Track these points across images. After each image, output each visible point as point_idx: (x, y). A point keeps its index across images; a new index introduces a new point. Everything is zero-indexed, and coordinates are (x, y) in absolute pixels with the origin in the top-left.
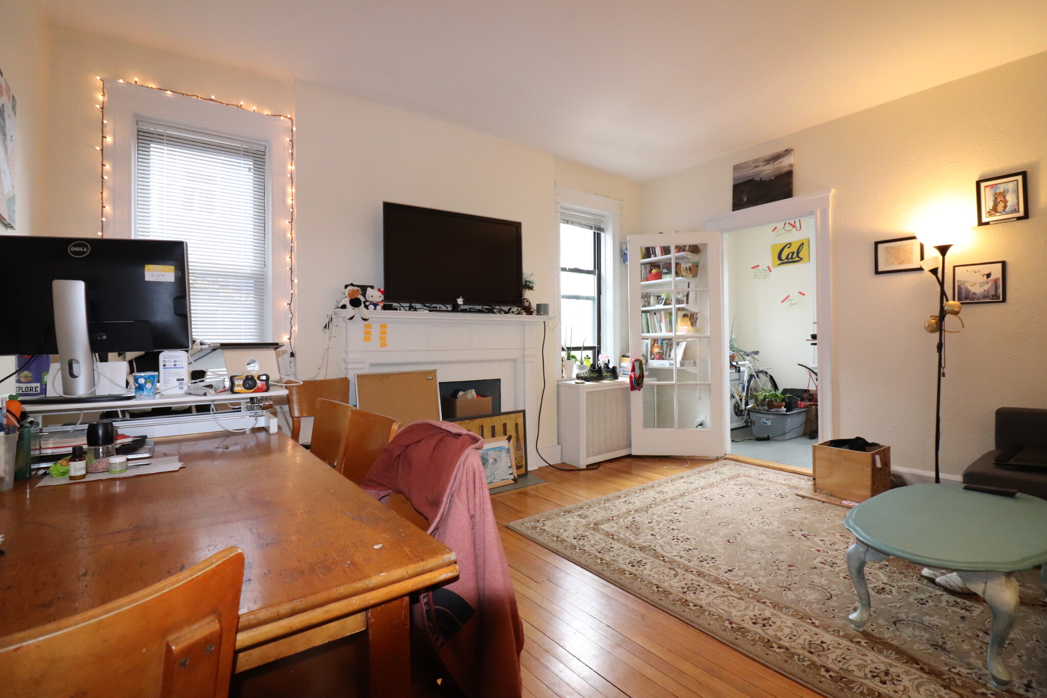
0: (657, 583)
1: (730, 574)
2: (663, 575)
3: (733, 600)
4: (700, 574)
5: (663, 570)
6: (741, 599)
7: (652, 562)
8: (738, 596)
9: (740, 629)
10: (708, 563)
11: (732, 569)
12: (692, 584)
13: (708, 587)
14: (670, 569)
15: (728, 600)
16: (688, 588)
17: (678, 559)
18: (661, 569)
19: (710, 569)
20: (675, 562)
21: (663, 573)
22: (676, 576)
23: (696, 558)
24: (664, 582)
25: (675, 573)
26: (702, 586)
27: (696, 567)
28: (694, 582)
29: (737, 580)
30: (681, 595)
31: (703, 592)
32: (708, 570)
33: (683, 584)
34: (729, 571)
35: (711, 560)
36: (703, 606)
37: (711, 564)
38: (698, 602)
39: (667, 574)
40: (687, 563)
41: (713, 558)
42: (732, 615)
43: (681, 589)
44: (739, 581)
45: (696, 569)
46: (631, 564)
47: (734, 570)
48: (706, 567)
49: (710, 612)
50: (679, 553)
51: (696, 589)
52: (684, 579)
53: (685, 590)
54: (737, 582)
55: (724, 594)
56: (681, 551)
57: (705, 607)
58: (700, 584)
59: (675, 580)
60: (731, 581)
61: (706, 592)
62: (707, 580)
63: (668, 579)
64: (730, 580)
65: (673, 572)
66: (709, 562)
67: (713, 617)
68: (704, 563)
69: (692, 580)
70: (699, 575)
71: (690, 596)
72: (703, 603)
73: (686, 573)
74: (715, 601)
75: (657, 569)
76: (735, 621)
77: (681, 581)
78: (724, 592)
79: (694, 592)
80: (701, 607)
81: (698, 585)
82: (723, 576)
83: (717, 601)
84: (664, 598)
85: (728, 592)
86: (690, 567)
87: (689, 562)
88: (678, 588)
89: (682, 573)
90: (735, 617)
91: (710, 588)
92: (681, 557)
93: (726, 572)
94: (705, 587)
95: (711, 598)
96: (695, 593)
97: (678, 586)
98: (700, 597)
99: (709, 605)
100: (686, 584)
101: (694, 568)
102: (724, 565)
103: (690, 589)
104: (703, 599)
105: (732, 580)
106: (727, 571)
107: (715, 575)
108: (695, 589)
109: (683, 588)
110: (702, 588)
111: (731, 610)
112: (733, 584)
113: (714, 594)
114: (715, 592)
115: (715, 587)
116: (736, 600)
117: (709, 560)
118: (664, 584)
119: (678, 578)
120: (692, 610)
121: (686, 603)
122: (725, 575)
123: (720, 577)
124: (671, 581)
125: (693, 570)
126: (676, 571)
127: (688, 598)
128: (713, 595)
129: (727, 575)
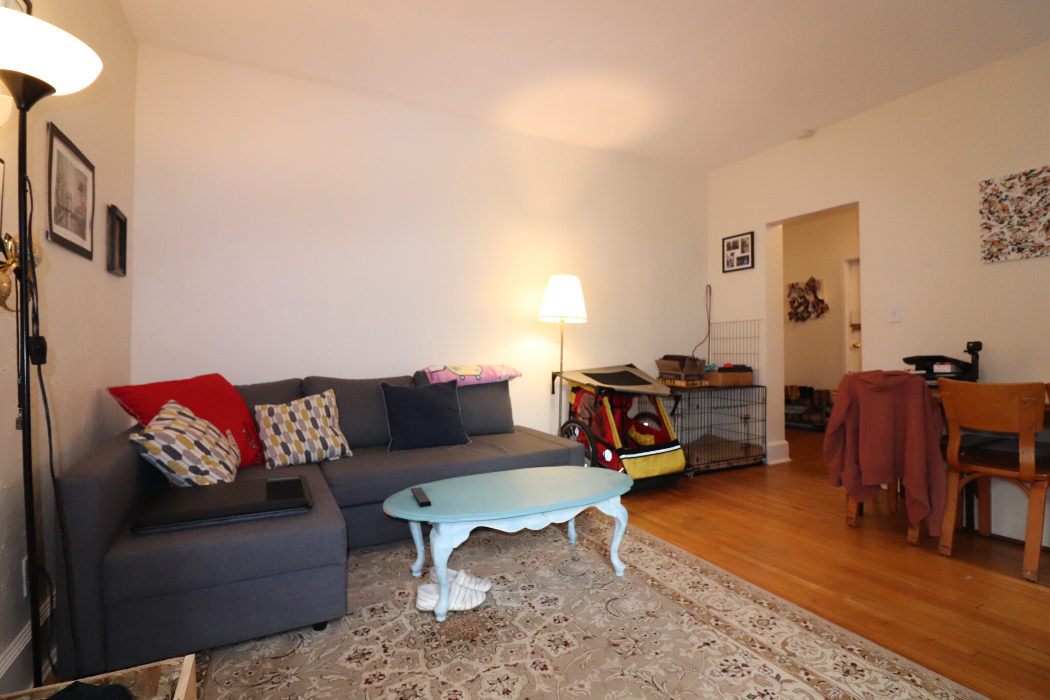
0: (809, 633)
1: (709, 639)
2: (803, 646)
3: (718, 606)
4: (751, 643)
5: (805, 653)
6: (708, 607)
7: (825, 670)
8: (711, 610)
9: (722, 582)
10: (735, 660)
11: (704, 645)
12: (763, 629)
13: (744, 623)
14: (794, 655)
15: (724, 606)
16: (769, 624)
17: (785, 675)
18: (808, 655)
19: (734, 649)
20: (788, 668)
21: (803, 648)
22: (784, 644)
23: (752, 675)
24: (800, 633)
25: (786, 647)
26: (751, 624)
27: (755, 655)
28: (760, 632)
29: (703, 629)
30: (776, 615)
31: (751, 618)
32: (738, 648)
33: (775, 630)
34: (708, 644)
35: (729, 667)
36: (752, 602)
37: (730, 658)
38: (757, 606)
39: (799, 648)
40: (769, 665)
41: (724, 671)
42: (724, 593)
43: (777, 622)
44: (701, 628)
45: (755, 651)
46: (858, 668)
47: (701, 644)
48: (740, 655)
49: (747, 597)
50: (782, 689)
51: (758, 621)
52: (773, 637)
53: (772, 621)
54: (705, 626)
55: (725, 613)
56: (779, 693)
57: (751, 602)
58: (752, 628)
59: (786, 636)
60: (712, 628)
61: (746, 617)
62: (742, 631)
63: (795, 639)
64: (713, 631)
65: (789, 648)
66: (734, 662)
67: (744, 592)
68: (741, 661)
69: (762, 634)
70: (752, 640)
71: (766, 614)
72: (752, 605)
73: (770, 645)
74: (739, 607)
75: (814, 657)
76: (724, 588)
77: (777, 634)
78: (726, 615)
79: (761, 618)
80: (755, 602)
81: (755, 626)
82: (719, 637)
83: (737, 606)
84: (797, 613)
85: (720, 615)
86: (765, 656)
87: (765, 666)
88: (781, 624)
89: (775, 645)
90: (722, 590)
91: (740, 622)
92: (778, 677)
93: (713, 642)
94: (746, 624)
95: (742, 611)
96: (760, 616)
97: (782, 627)
98: (755, 612)
99: (746, 604)
100: (771, 629)
101: (758, 653)
102: (712, 656)
103: (766, 622)
104: (751, 611)
105: (710, 630)
106: (712, 644)
107: (730, 639)
108: (760, 622)
109: (775, 624)
110: (750, 622)
111: (725, 597)
112: (711, 624)
113: (737, 615)
114: (736, 616)
115: (734, 622)
116: (715, 606)
117: (732, 668)
118: (800, 630)
119: (782, 639)
120: (765, 599)
121: (771, 607)
122: (715, 639)
123: (724, 636)
124: (791, 635)
125: (760, 650)
126: (786, 650)
127: (768, 612)
128: (739, 613)
129: (713, 637)
